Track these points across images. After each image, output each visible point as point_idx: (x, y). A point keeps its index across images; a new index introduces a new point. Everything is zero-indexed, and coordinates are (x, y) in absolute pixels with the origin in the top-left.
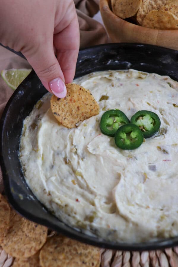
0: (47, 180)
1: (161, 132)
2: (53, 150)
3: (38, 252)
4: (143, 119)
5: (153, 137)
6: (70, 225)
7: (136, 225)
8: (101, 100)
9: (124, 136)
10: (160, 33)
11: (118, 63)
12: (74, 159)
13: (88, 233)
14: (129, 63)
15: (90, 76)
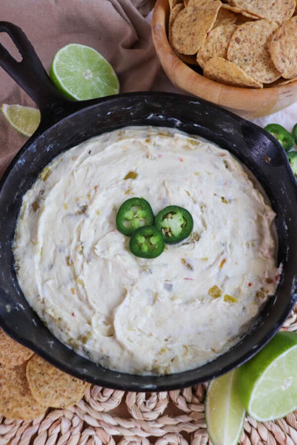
0: (44, 282)
1: (192, 238)
2: (55, 244)
4: (172, 218)
5: (181, 243)
7: (132, 355)
8: (127, 178)
9: (141, 240)
10: (224, 92)
11: (162, 118)
12: (78, 260)
13: (80, 353)
14: (178, 121)
15: (120, 134)
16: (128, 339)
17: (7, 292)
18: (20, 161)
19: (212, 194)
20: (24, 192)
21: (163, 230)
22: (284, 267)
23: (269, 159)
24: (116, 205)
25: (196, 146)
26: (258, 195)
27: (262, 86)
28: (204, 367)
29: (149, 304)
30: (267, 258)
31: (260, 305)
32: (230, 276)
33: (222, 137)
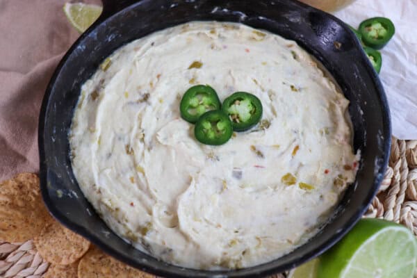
0: (101, 172)
1: (262, 125)
2: (115, 133)
3: (78, 261)
4: (239, 104)
5: (249, 131)
6: (119, 235)
7: (197, 246)
8: (192, 67)
9: (207, 126)
11: (227, 12)
12: (139, 148)
13: (139, 247)
14: (243, 14)
15: (183, 28)
16: (194, 230)
17: (59, 176)
18: (79, 47)
19: (281, 83)
20: (83, 81)
21: (230, 117)
22: (362, 153)
23: (340, 45)
24: (180, 93)
25: (262, 38)
26: (329, 83)
28: (280, 259)
29: (216, 192)
30: (342, 144)
31: (339, 194)
32: (304, 163)
33: (288, 28)
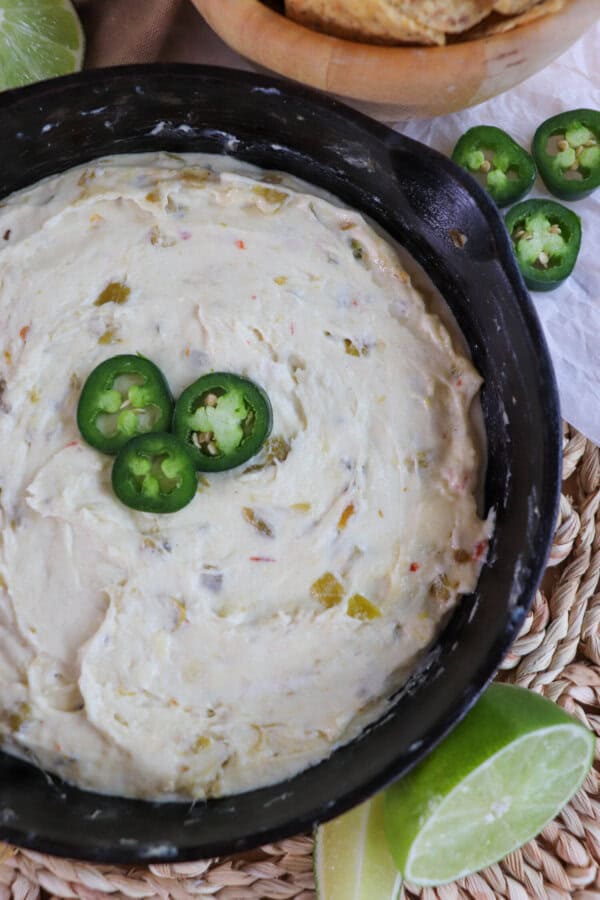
1: (270, 452)
4: (215, 406)
5: (241, 468)
7: (126, 754)
8: (102, 299)
9: (140, 467)
10: (338, 61)
11: (189, 132)
13: (10, 749)
14: (230, 137)
15: (82, 182)
16: (117, 717)
19: (320, 334)
21: (195, 437)
22: (498, 522)
23: (464, 239)
24: (78, 376)
25: (277, 206)
26: (437, 330)
27: (441, 40)
29: (164, 628)
30: (456, 496)
31: (438, 619)
32: (363, 548)
33: (343, 177)
